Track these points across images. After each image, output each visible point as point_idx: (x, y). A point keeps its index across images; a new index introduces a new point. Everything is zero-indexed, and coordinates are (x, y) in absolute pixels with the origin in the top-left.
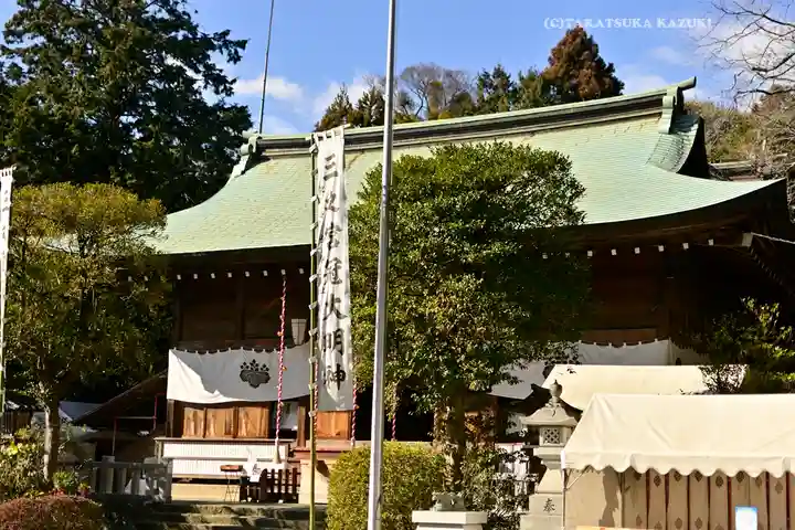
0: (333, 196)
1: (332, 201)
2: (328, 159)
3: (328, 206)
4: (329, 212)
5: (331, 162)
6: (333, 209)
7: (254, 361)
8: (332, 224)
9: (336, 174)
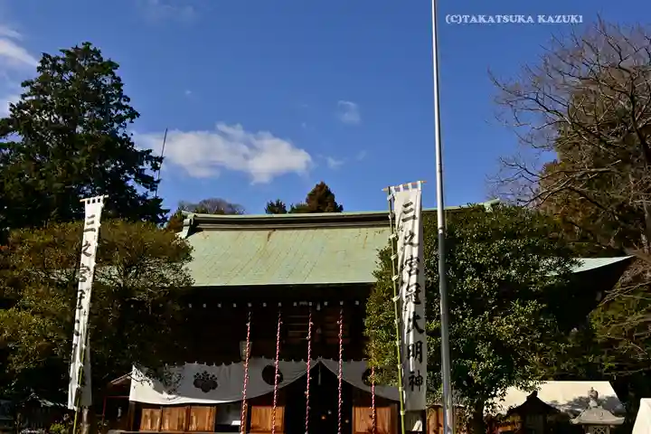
0: (412, 235)
1: (411, 238)
2: (406, 206)
3: (407, 241)
4: (408, 246)
5: (409, 208)
6: (412, 244)
7: (206, 372)
8: (412, 256)
9: (414, 217)
